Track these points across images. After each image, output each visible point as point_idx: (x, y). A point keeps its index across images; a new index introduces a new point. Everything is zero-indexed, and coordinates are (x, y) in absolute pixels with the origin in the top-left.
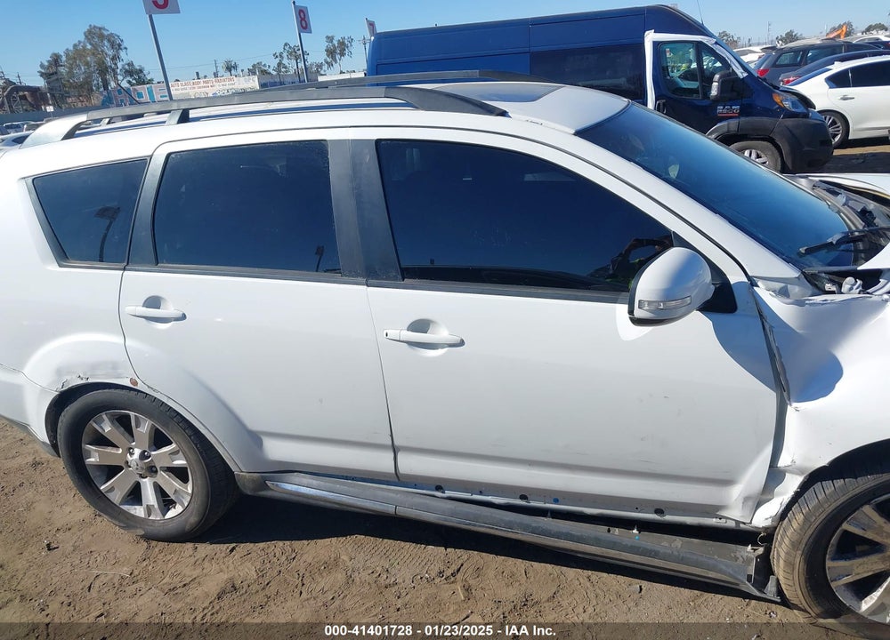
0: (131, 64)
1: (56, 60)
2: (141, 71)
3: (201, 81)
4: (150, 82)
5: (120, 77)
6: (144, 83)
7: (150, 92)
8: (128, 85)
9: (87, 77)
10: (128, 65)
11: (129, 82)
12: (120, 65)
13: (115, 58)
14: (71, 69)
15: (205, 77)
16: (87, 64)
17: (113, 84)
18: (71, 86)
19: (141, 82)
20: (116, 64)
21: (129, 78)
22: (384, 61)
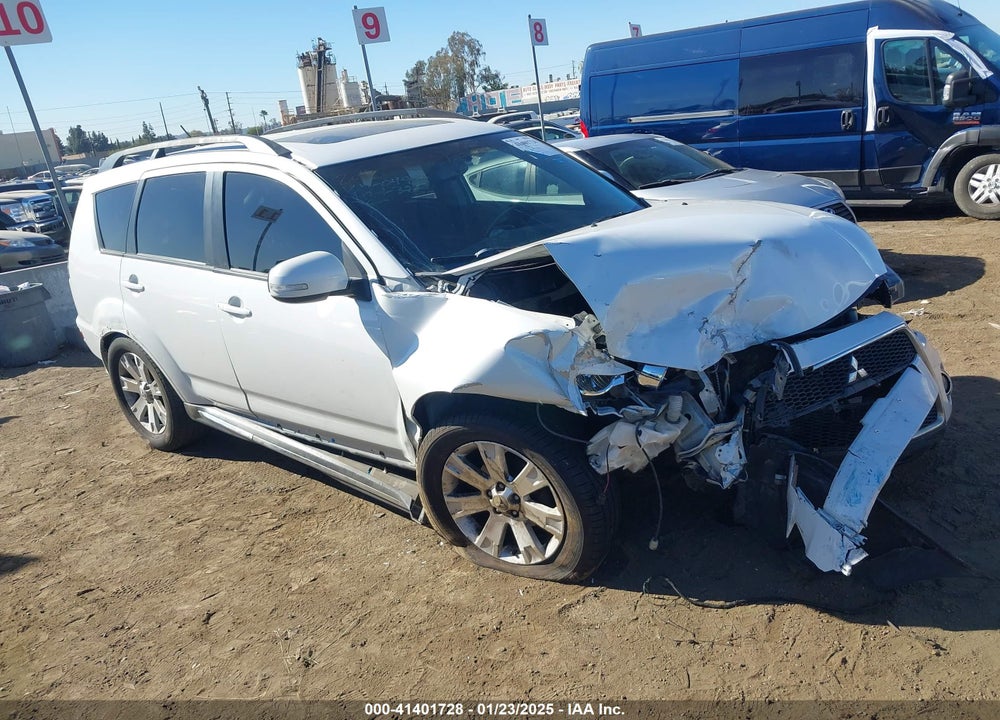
0: (487, 70)
1: (418, 70)
2: (497, 76)
3: (553, 83)
4: (505, 87)
5: (476, 84)
6: (498, 88)
7: (503, 97)
8: (483, 91)
9: (445, 85)
10: (485, 70)
11: (485, 88)
12: (477, 71)
13: (474, 64)
14: (432, 76)
15: (559, 79)
16: (447, 71)
17: (469, 91)
18: (431, 95)
19: (496, 87)
20: (473, 70)
21: (485, 84)
22: (598, 73)
